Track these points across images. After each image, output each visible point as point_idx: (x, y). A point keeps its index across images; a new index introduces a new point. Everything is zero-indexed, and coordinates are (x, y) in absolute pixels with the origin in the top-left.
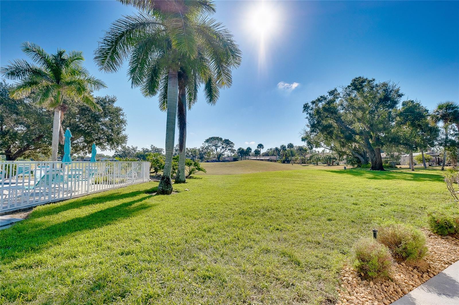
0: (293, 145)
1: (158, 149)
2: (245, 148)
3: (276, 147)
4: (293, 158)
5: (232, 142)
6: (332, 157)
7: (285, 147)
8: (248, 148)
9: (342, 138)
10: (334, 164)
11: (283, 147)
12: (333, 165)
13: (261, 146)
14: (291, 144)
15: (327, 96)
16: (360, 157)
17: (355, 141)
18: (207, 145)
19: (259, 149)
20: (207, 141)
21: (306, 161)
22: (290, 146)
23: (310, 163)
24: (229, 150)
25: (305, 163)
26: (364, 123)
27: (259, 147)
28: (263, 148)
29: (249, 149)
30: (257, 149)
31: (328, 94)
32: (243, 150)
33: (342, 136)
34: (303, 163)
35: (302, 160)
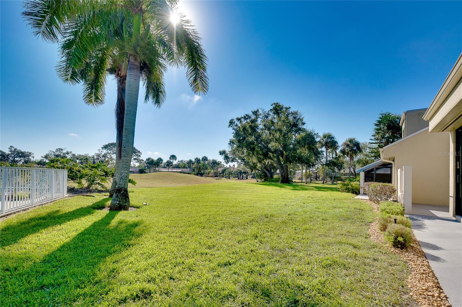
0: (207, 159)
1: (22, 153)
2: (155, 159)
3: (190, 159)
4: (207, 171)
5: (139, 150)
6: (242, 171)
7: (199, 160)
8: (158, 159)
9: (261, 155)
10: (244, 178)
11: (198, 160)
12: (242, 179)
13: (173, 157)
14: (205, 157)
15: (251, 115)
16: (267, 172)
17: (270, 158)
18: (105, 151)
19: (172, 161)
20: (106, 147)
21: (218, 174)
22: (205, 159)
23: (223, 176)
24: (135, 159)
25: (217, 177)
26: (280, 143)
27: (172, 158)
28: (176, 159)
29: (160, 160)
30: (170, 160)
31: (251, 113)
32: (152, 160)
33: (260, 152)
34: (215, 177)
35: (215, 173)
